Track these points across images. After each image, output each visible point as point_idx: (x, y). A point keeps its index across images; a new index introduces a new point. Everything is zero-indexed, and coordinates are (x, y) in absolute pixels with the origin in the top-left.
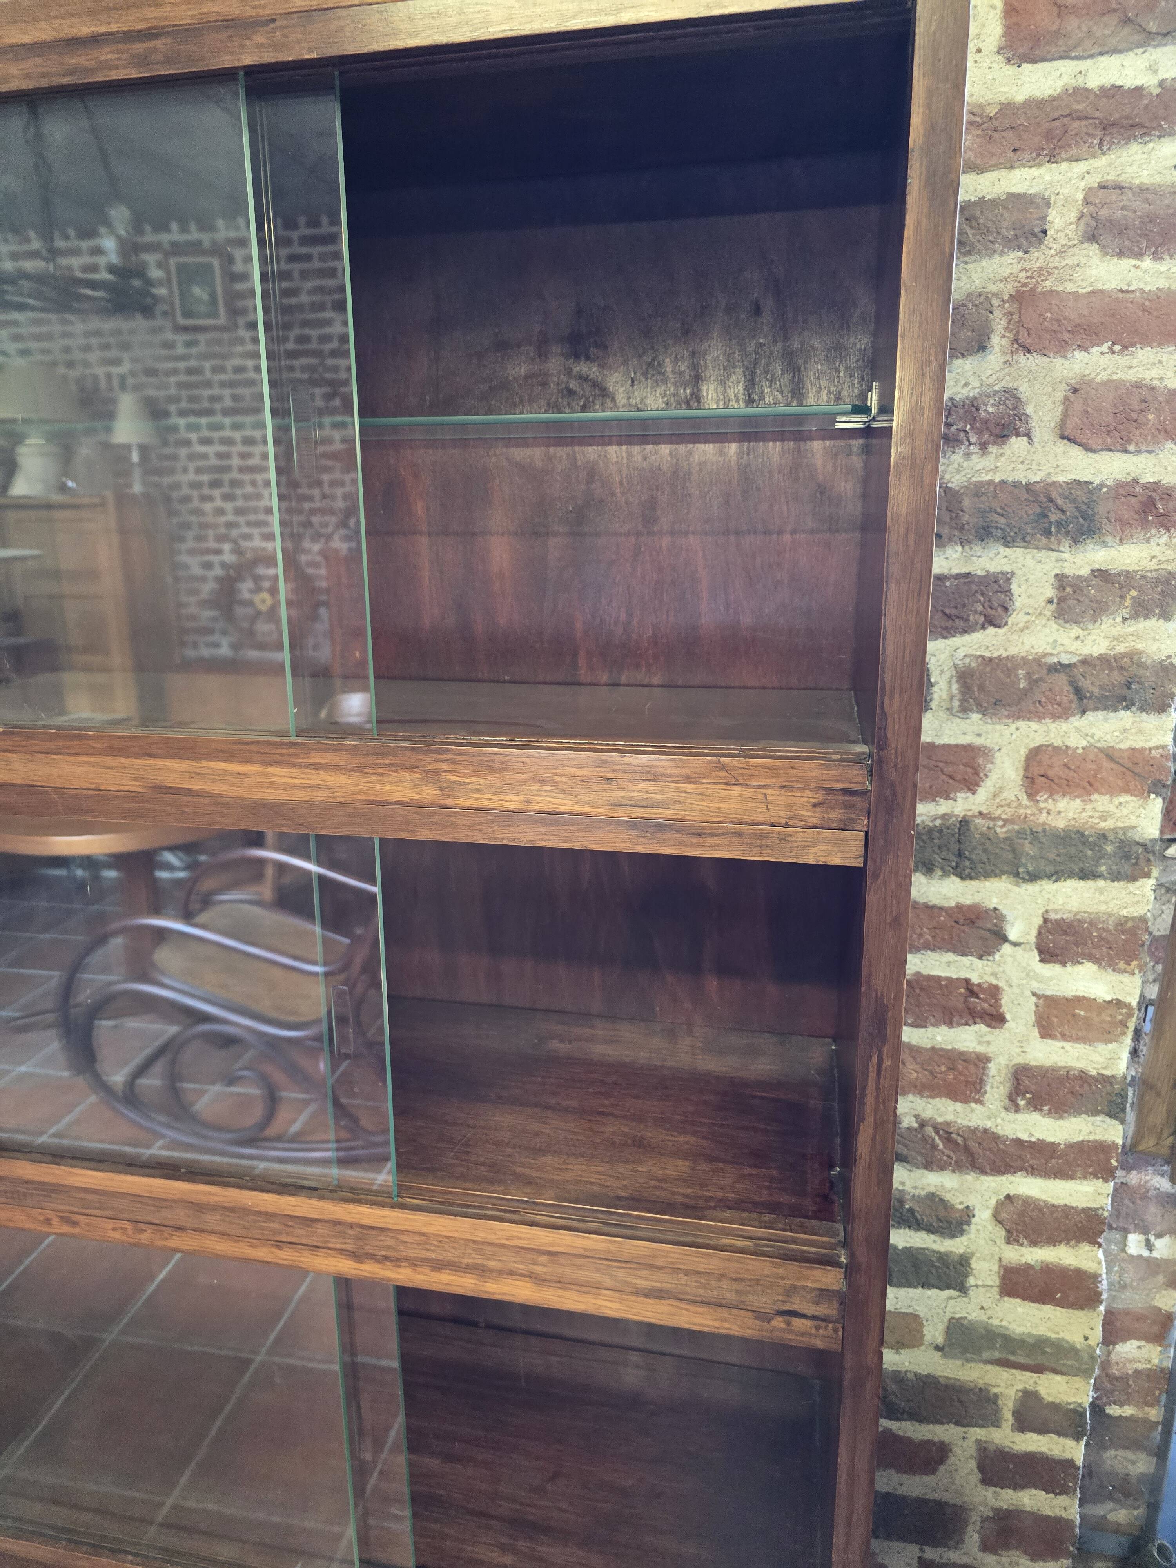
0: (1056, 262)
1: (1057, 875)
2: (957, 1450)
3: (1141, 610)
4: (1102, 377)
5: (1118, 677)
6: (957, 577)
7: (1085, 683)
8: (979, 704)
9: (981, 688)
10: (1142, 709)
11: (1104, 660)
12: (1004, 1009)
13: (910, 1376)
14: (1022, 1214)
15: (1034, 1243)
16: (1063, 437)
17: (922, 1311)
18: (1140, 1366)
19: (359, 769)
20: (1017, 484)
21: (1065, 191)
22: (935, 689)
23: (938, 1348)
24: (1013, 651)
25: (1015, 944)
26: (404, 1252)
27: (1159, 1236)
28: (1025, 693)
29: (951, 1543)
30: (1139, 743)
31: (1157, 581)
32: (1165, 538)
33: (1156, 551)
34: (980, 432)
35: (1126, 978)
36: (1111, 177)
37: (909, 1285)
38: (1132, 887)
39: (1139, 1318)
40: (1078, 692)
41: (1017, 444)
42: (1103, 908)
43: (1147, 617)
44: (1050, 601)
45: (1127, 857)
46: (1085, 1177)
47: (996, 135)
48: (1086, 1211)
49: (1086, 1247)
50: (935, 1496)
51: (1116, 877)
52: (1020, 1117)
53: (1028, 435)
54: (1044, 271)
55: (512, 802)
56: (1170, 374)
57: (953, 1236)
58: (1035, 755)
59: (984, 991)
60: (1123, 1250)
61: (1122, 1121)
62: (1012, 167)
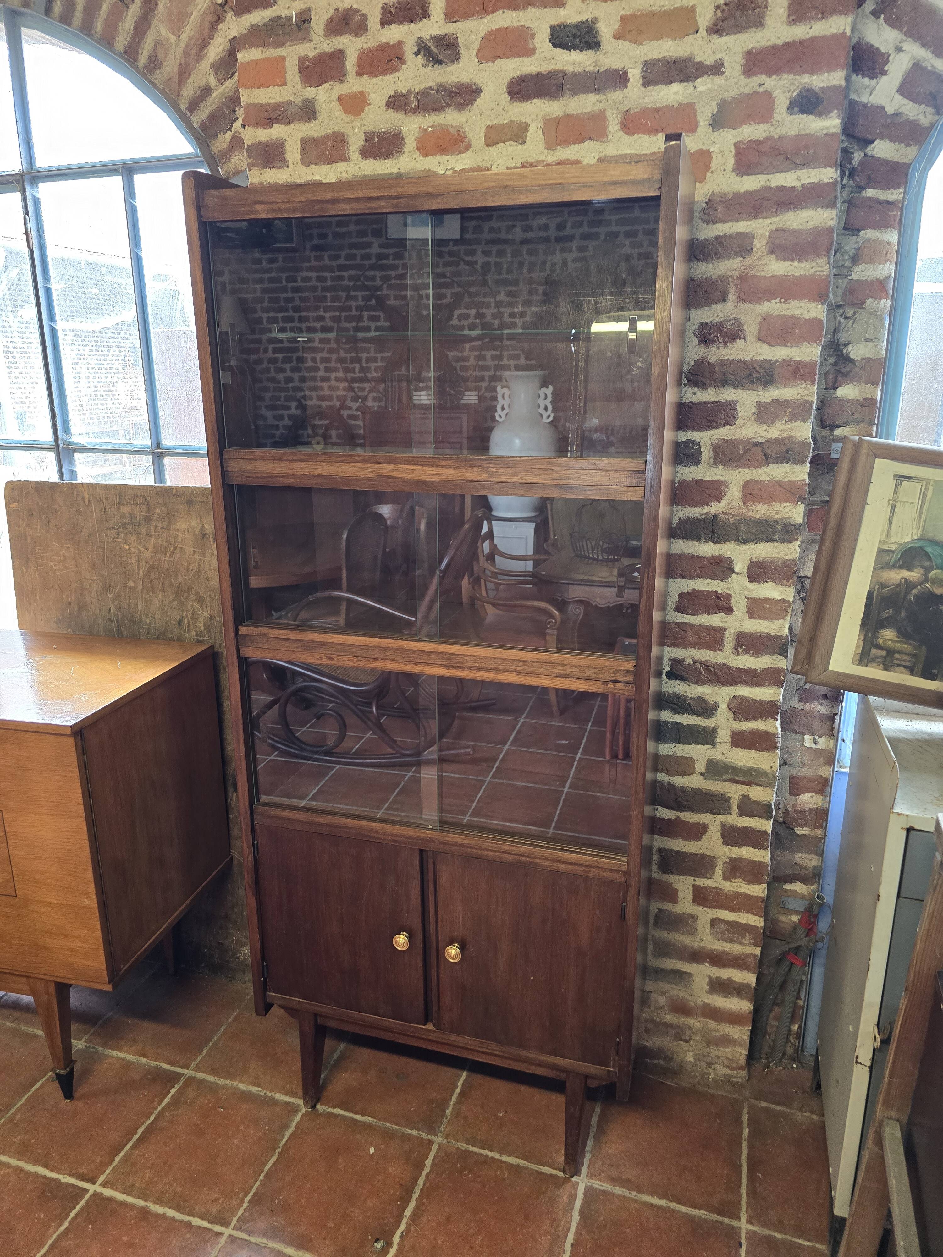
0: (757, 262)
1: (756, 541)
2: (711, 827)
3: (793, 418)
4: (776, 313)
5: (783, 448)
6: (713, 402)
7: (769, 451)
8: (722, 461)
9: (723, 454)
10: (794, 463)
11: (777, 440)
12: (732, 605)
13: (689, 789)
14: (740, 704)
15: (746, 719)
16: (759, 340)
17: (694, 756)
18: (812, 806)
19: (458, 467)
20: (739, 361)
21: (761, 232)
22: (703, 454)
23: (702, 774)
24: (737, 437)
25: (738, 574)
26: (466, 664)
27: (820, 736)
28: (743, 455)
29: (708, 875)
30: (793, 479)
31: (800, 404)
32: (804, 386)
33: (800, 391)
34: (724, 337)
35: (787, 588)
36: (781, 226)
37: (689, 743)
38: (790, 546)
39: (811, 780)
40: (765, 455)
41: (740, 343)
42: (777, 556)
43: (796, 421)
44: (754, 414)
45: (787, 532)
46: (769, 685)
47: (731, 207)
48: (770, 702)
49: (770, 721)
50: (700, 852)
51: (783, 541)
52: (740, 657)
53: (744, 339)
54: (751, 267)
55: (515, 479)
56: (806, 312)
57: (709, 717)
58: (747, 484)
59: (723, 596)
60: (803, 745)
61: (786, 657)
62: (738, 221)
